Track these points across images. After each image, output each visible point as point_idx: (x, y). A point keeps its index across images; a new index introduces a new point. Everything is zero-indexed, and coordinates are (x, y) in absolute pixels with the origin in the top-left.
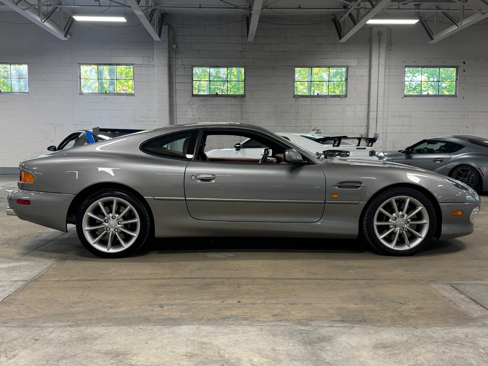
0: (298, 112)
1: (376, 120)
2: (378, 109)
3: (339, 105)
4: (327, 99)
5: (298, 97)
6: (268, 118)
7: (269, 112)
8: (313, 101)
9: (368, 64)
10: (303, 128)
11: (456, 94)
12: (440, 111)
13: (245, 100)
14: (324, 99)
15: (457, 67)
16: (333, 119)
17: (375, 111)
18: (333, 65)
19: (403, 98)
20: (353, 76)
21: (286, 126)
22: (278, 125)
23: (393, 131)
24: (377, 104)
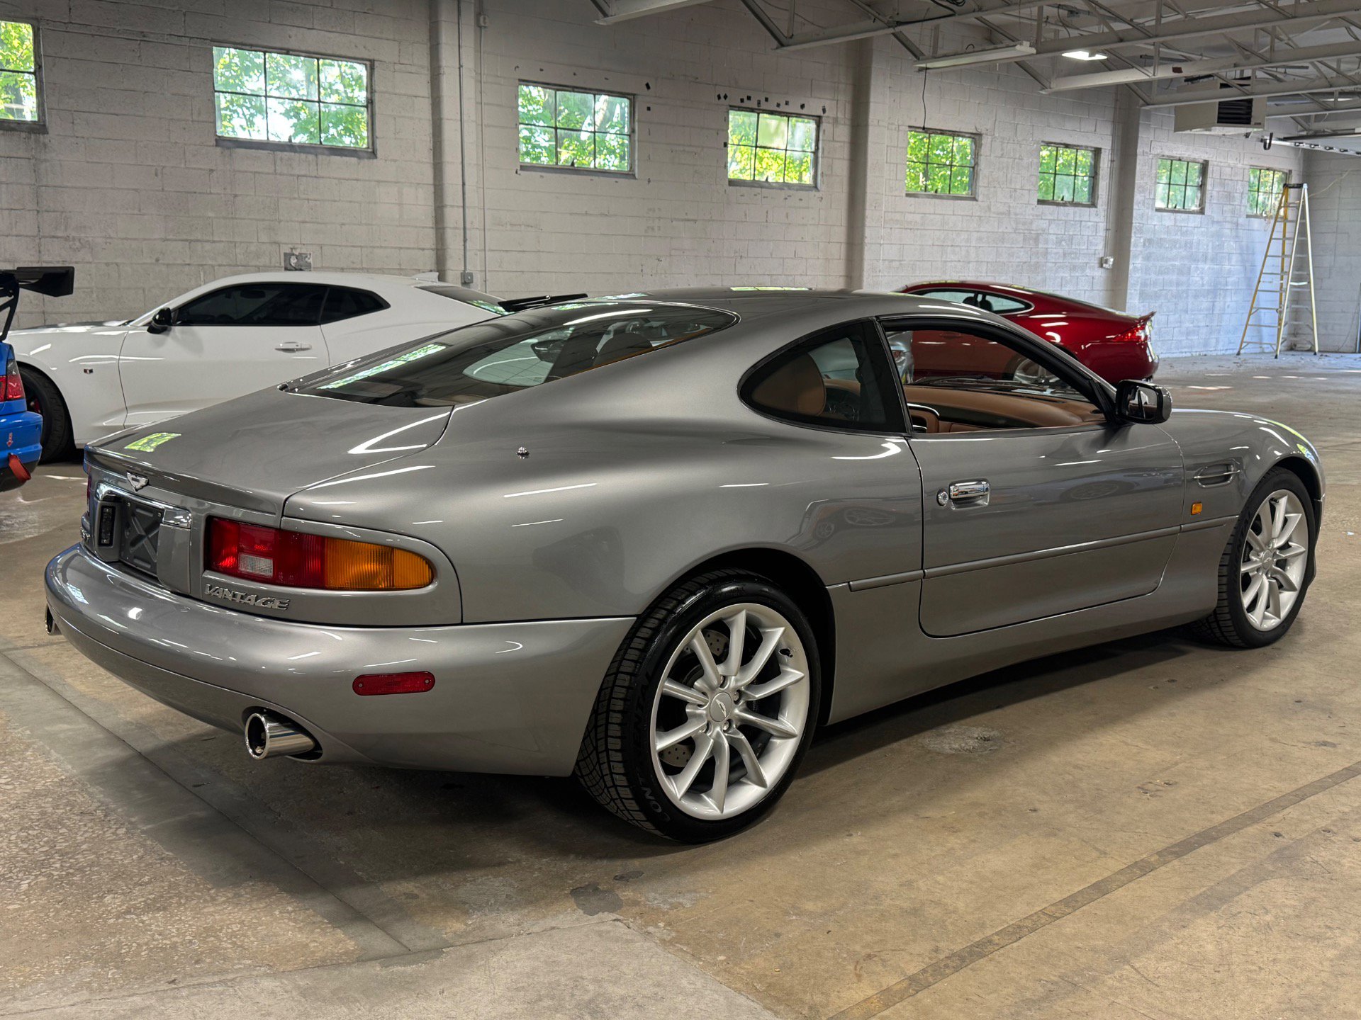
0: (236, 196)
1: (462, 231)
2: (467, 200)
3: (357, 180)
4: (320, 157)
5: (229, 144)
6: (136, 212)
7: (136, 190)
8: (279, 162)
9: (425, 61)
10: (253, 248)
11: (634, 171)
12: (602, 215)
13: (47, 141)
14: (311, 157)
15: (632, 97)
16: (343, 224)
17: (458, 207)
18: (329, 52)
19: (519, 172)
20: (390, 93)
21: (198, 241)
22: (171, 237)
23: (500, 266)
24: (464, 184)
